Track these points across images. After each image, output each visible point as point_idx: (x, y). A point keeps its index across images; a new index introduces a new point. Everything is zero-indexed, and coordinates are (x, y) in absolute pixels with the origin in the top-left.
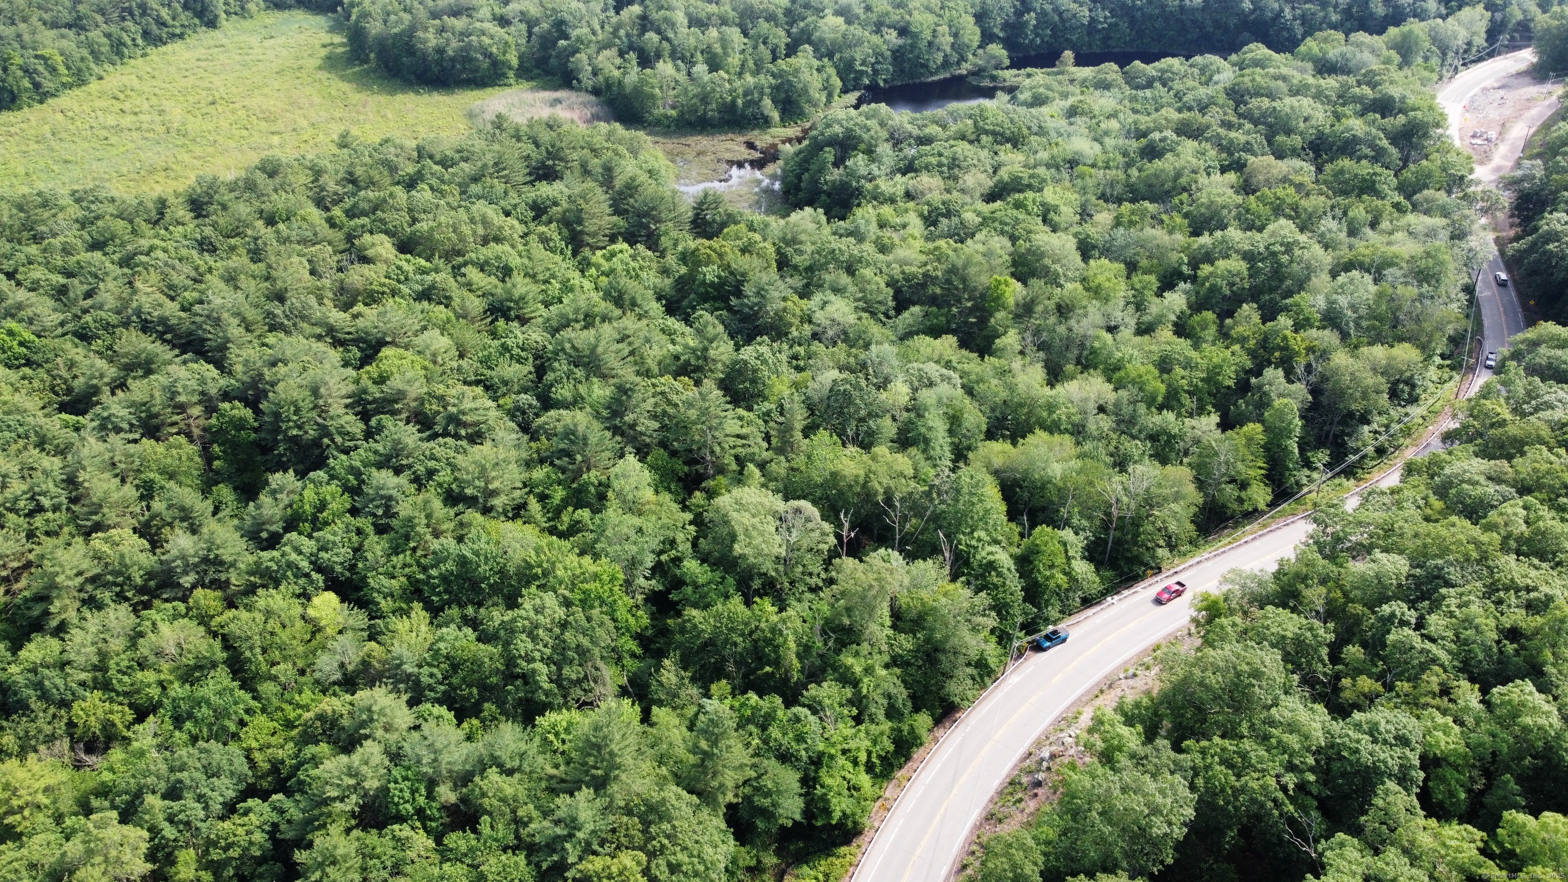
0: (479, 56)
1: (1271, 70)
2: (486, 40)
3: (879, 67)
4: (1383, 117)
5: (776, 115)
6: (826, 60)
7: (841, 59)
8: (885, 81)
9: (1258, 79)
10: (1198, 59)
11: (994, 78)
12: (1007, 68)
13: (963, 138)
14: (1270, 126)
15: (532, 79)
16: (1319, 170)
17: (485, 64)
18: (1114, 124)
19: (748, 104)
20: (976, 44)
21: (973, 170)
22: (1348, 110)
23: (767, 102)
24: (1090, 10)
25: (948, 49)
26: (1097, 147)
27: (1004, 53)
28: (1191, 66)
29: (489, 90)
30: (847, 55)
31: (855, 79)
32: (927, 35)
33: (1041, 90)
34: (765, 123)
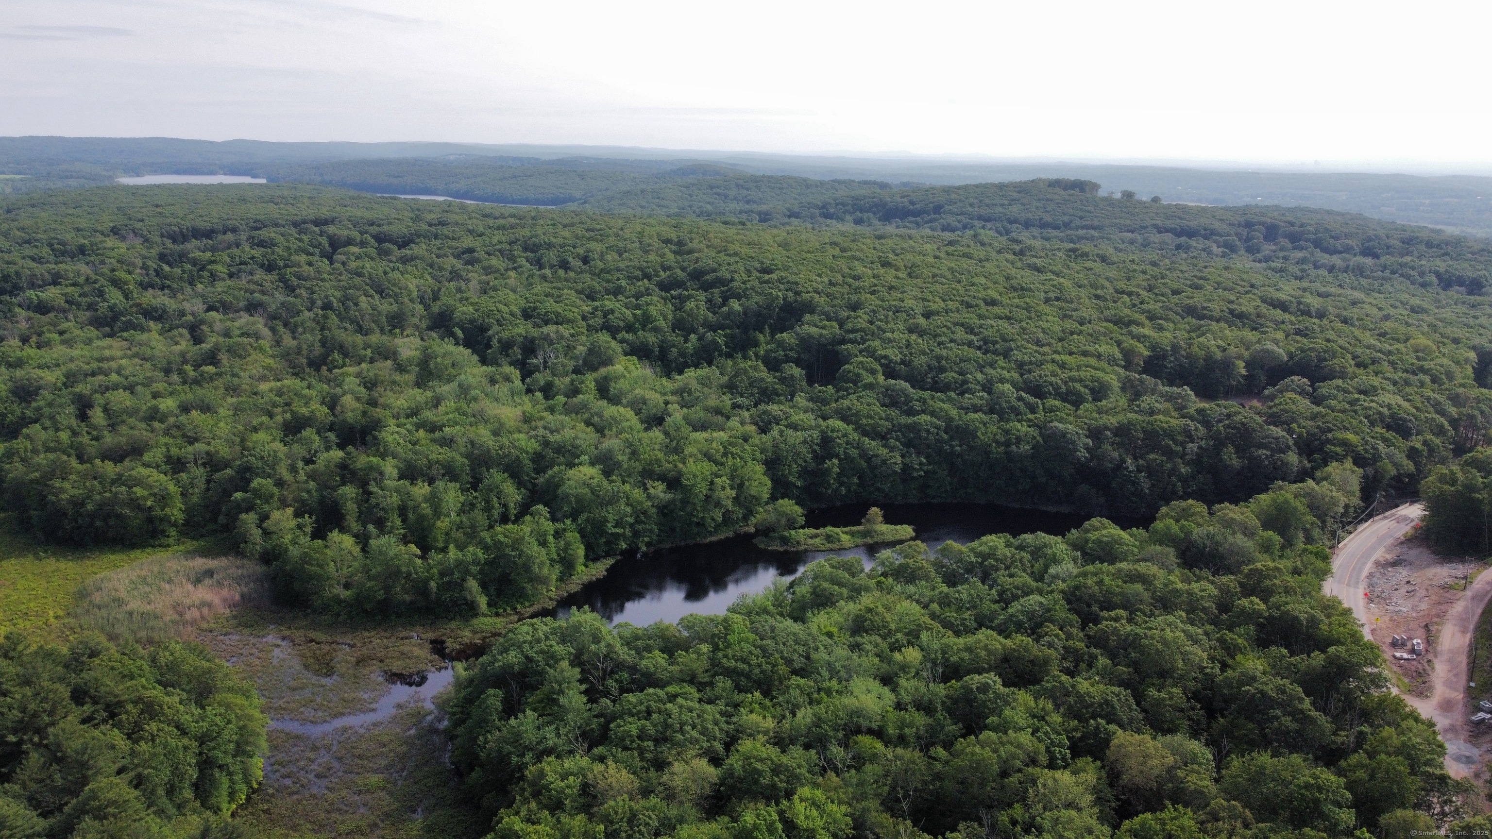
0: (127, 511)
1: (1124, 565)
2: (139, 491)
3: (639, 527)
4: (1292, 654)
5: (482, 601)
6: (568, 522)
7: (588, 520)
8: (648, 544)
9: (1107, 580)
10: (1028, 538)
11: (785, 540)
12: (803, 527)
13: (692, 680)
14: (1135, 665)
15: (202, 536)
16: (1220, 760)
17: (136, 520)
18: (912, 655)
19: (444, 587)
20: (766, 496)
21: (691, 752)
22: (1238, 637)
23: (473, 584)
24: (903, 456)
25: (729, 504)
26: (889, 697)
27: (798, 510)
28: (1021, 548)
29: (137, 553)
30: (598, 513)
31: (608, 543)
32: (702, 489)
33: (826, 585)
34: (470, 610)
